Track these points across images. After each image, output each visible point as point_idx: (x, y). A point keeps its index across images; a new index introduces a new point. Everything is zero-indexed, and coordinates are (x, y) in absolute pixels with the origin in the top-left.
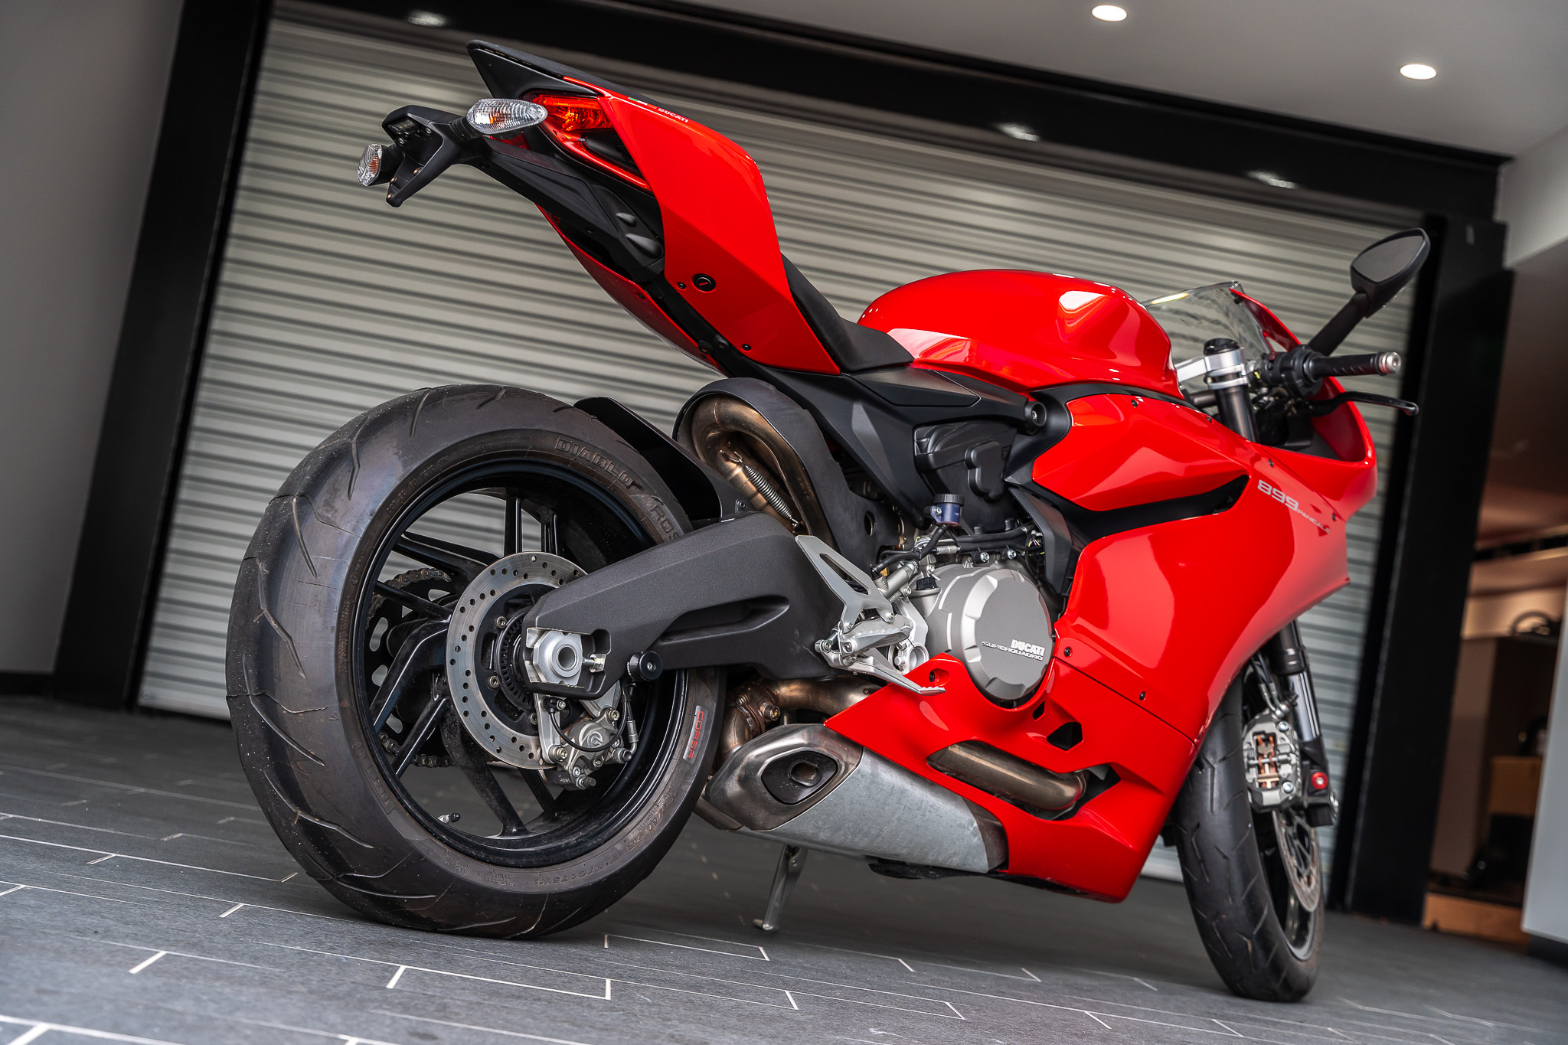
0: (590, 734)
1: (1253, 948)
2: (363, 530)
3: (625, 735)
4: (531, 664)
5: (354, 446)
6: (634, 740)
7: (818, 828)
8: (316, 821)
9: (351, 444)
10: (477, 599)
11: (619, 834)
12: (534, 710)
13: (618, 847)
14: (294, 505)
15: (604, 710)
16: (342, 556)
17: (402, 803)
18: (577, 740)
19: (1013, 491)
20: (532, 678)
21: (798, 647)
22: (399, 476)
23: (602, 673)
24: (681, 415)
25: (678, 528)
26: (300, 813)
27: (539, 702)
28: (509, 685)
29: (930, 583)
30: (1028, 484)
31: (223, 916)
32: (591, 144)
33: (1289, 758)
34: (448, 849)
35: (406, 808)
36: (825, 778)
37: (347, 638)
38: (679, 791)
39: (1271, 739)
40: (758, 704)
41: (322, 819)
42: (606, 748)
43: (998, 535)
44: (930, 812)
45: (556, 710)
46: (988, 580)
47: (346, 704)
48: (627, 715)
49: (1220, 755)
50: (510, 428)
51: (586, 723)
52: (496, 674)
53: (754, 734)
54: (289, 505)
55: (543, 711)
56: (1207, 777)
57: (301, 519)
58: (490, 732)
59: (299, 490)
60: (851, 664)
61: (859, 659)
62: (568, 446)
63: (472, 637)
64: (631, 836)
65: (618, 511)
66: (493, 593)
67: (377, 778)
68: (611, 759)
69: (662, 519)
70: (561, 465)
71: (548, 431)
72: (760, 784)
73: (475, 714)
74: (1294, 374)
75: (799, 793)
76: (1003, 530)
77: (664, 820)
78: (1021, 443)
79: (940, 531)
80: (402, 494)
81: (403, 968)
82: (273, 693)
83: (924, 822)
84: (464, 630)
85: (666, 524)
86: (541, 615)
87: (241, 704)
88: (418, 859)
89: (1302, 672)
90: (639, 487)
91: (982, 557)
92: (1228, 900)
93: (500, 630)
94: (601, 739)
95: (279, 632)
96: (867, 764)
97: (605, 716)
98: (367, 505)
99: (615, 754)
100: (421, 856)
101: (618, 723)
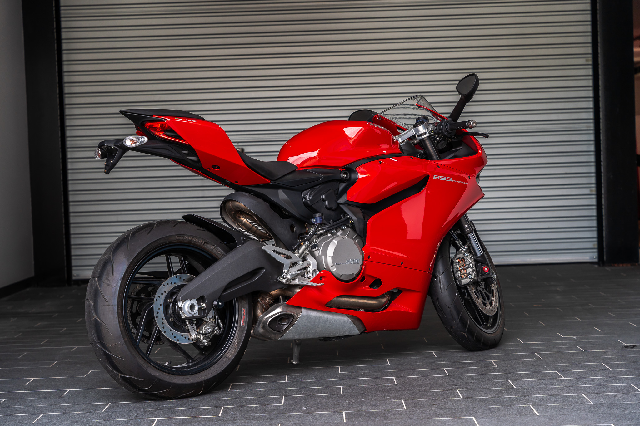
0: (206, 329)
1: (467, 336)
2: (119, 285)
3: (218, 325)
4: (182, 312)
5: (111, 257)
6: (222, 326)
7: (293, 335)
8: (125, 376)
9: (110, 257)
10: (160, 295)
11: (224, 355)
12: (186, 325)
13: (224, 360)
14: (97, 280)
15: (210, 319)
16: (114, 295)
17: (151, 364)
18: (203, 332)
19: (341, 206)
20: (183, 316)
21: (272, 281)
22: (127, 264)
23: (205, 309)
24: (221, 208)
25: (223, 252)
26: (120, 374)
27: (187, 323)
28: (177, 319)
29: (316, 246)
30: (346, 201)
31: (103, 411)
32: (168, 133)
33: (469, 266)
34: (168, 375)
35: (152, 365)
36: (291, 321)
37: (122, 319)
38: (241, 337)
39: (463, 259)
40: (265, 299)
41: (127, 375)
42: (213, 331)
43: (338, 222)
44: (332, 321)
45: (193, 324)
46: (334, 242)
47: (126, 339)
48: (217, 319)
49: (441, 271)
50: (160, 238)
51: (205, 324)
52: (172, 317)
53: (266, 309)
54: (95, 281)
55: (189, 325)
56: (438, 281)
57: (100, 285)
58: (174, 335)
59: (97, 275)
60: (291, 283)
61: (293, 280)
62: (180, 237)
63: (162, 308)
64: (228, 355)
65: (202, 253)
66: (165, 292)
67: (141, 359)
68: (215, 334)
69: (217, 251)
70: (179, 244)
71: (173, 235)
72: (268, 328)
73: (168, 331)
74: (443, 131)
75: (283, 327)
76: (341, 218)
77: (238, 348)
78: (342, 186)
79: (316, 227)
80: (129, 270)
81: (157, 419)
82: (103, 341)
83: (330, 325)
84: (159, 306)
85: (219, 252)
86: (181, 296)
87: (95, 345)
88: (159, 380)
89: (472, 232)
90: (207, 243)
91: (333, 231)
92: (454, 322)
93: (170, 303)
94: (210, 329)
95: (101, 322)
96: (304, 312)
97: (210, 321)
98: (119, 276)
99: (216, 332)
100: (160, 379)
101: (215, 322)
